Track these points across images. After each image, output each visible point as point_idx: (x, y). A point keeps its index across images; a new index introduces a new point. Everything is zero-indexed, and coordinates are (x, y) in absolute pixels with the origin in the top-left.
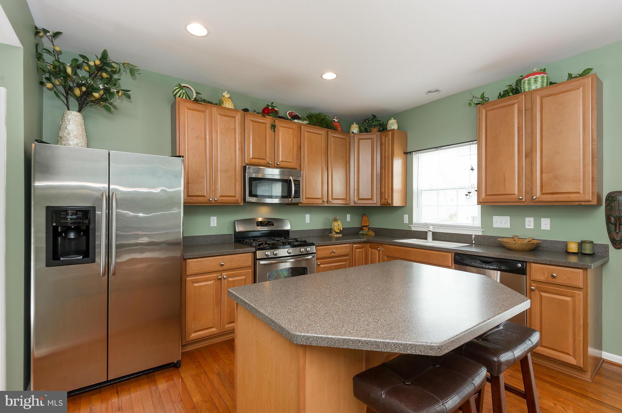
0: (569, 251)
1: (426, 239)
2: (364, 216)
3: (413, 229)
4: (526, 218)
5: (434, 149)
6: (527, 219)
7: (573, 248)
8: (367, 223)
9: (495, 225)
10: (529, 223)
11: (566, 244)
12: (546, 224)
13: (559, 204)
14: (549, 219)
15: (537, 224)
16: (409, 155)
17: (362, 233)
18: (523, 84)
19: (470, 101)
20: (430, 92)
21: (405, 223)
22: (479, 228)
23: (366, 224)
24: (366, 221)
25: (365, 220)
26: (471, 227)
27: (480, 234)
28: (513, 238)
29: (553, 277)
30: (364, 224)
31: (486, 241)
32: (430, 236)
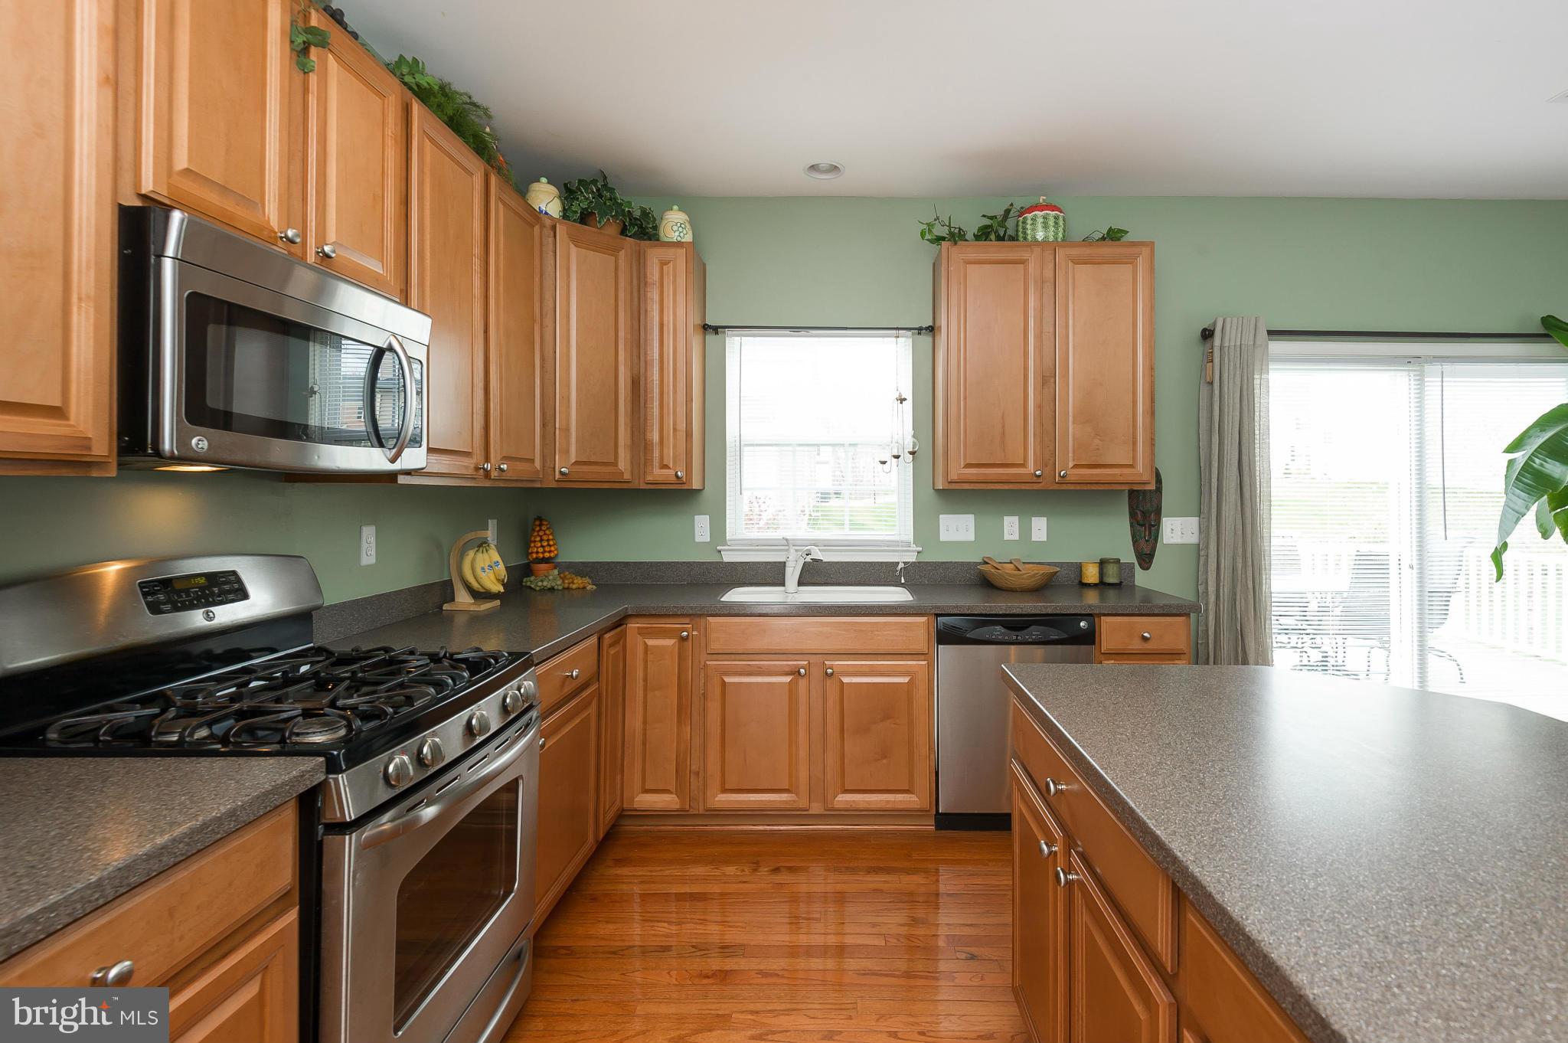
0: (1085, 581)
1: (783, 584)
2: (538, 523)
3: (728, 557)
4: (1005, 518)
5: (787, 332)
6: (1007, 520)
7: (1091, 574)
8: (552, 549)
9: (944, 536)
10: (1011, 526)
11: (1079, 568)
12: (1040, 528)
13: (1102, 487)
14: (1045, 519)
15: (1025, 530)
16: (711, 338)
17: (549, 586)
18: (1032, 224)
19: (925, 227)
20: (813, 168)
21: (697, 540)
22: (908, 544)
23: (550, 552)
24: (548, 540)
25: (545, 538)
26: (889, 543)
27: (912, 558)
28: (1011, 563)
29: (1145, 639)
30: (544, 552)
31: (927, 575)
32: (792, 574)
